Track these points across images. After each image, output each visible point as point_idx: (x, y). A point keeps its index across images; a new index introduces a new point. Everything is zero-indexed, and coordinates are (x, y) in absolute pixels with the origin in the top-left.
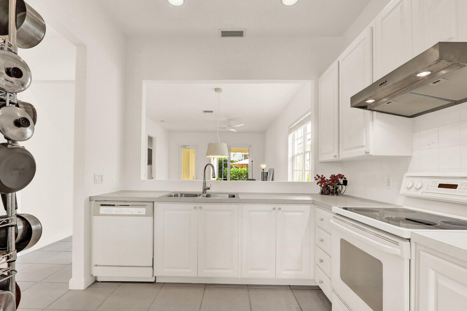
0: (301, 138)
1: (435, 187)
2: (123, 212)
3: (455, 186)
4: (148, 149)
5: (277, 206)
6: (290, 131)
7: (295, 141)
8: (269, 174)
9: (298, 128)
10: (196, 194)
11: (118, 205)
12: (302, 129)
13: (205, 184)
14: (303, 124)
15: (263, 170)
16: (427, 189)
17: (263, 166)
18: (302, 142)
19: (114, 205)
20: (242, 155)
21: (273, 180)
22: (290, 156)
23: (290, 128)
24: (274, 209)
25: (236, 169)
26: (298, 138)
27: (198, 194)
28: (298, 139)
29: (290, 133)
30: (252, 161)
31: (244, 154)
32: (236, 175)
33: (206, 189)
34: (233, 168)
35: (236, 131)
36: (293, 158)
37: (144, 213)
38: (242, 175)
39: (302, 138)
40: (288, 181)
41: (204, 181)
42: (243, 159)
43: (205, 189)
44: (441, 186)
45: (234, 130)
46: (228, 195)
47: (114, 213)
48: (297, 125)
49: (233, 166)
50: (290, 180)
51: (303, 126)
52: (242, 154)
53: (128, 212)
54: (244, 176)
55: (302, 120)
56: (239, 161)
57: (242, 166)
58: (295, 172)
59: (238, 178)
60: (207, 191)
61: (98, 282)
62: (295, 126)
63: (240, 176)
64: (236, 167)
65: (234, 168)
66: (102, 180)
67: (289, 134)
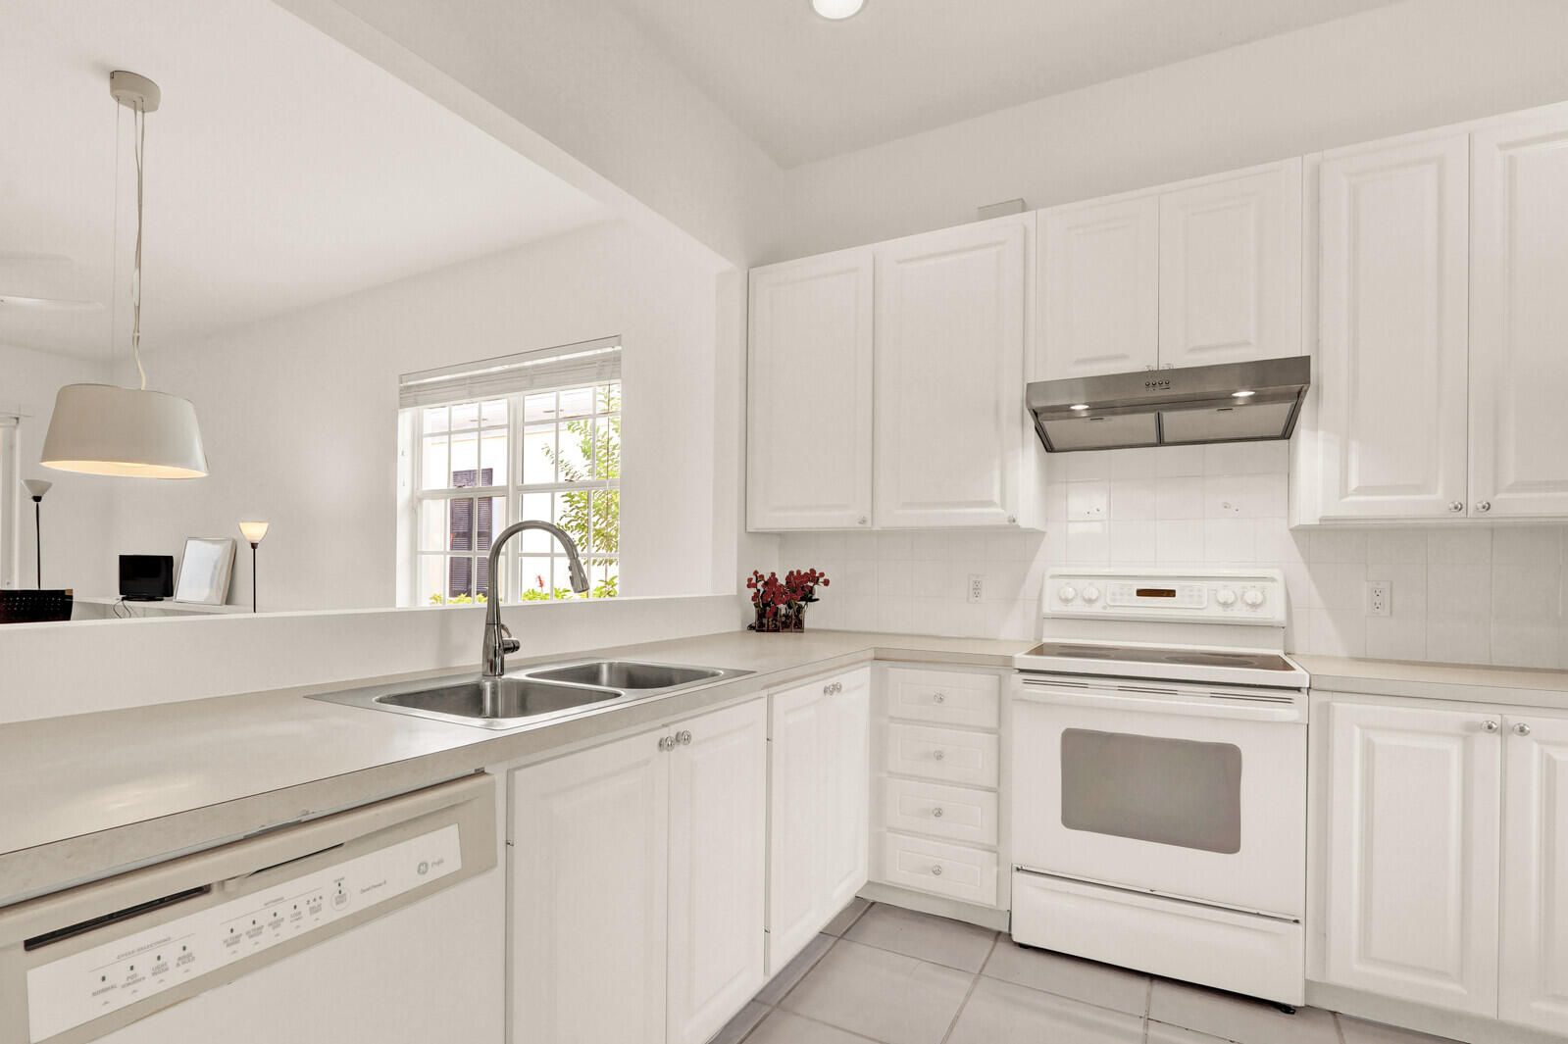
1: (1130, 595)
2: (297, 917)
3: (1171, 593)
16: (1114, 600)
22: (404, 494)
30: (36, 499)
37: (454, 864)
44: (1141, 593)
48: (473, 380)
62: (459, 381)
67: (404, 405)
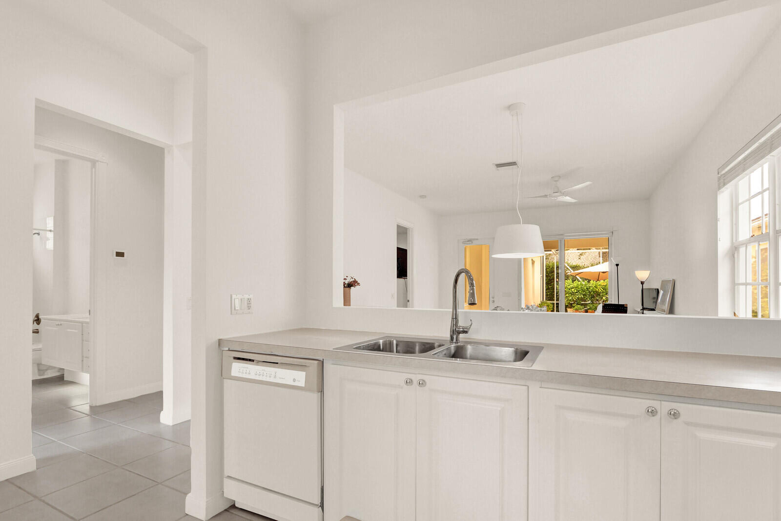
0: (762, 193)
2: (267, 376)
4: (399, 249)
5: (664, 407)
6: (723, 180)
7: (740, 207)
8: (661, 292)
9: (750, 167)
10: (432, 342)
11: (258, 362)
12: (766, 167)
13: (455, 318)
14: (770, 152)
15: (642, 283)
17: (642, 275)
18: (766, 211)
19: (253, 361)
20: (599, 253)
21: (671, 311)
22: (724, 244)
23: (723, 172)
24: (653, 412)
25: (584, 283)
26: (752, 194)
27: (436, 345)
28: (749, 200)
29: (725, 184)
30: (617, 265)
31: (602, 251)
32: (583, 295)
33: (459, 333)
34: (577, 281)
35: (573, 201)
36: (734, 251)
37: (302, 384)
38: (599, 295)
39: (766, 194)
40: (717, 314)
41: (453, 312)
42: (601, 262)
43: (456, 331)
45: (568, 199)
46: (511, 350)
47: (252, 376)
48: (745, 159)
49: (578, 277)
50: (724, 312)
51: (768, 157)
52: (599, 251)
53: (275, 377)
54: (604, 298)
55: (765, 142)
56: (592, 265)
57: (598, 277)
58: (742, 288)
59: (590, 302)
60: (461, 336)
61: (237, 508)
62: (740, 163)
63: (593, 297)
64: (584, 279)
65: (580, 280)
66: (249, 307)
67: (719, 188)
